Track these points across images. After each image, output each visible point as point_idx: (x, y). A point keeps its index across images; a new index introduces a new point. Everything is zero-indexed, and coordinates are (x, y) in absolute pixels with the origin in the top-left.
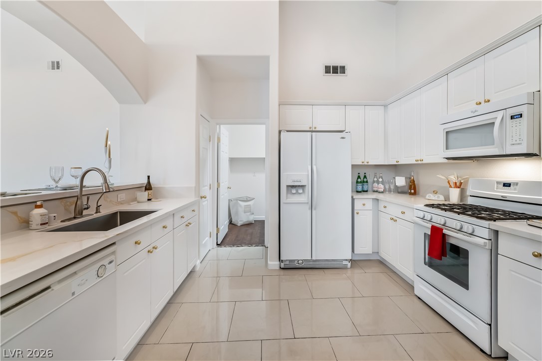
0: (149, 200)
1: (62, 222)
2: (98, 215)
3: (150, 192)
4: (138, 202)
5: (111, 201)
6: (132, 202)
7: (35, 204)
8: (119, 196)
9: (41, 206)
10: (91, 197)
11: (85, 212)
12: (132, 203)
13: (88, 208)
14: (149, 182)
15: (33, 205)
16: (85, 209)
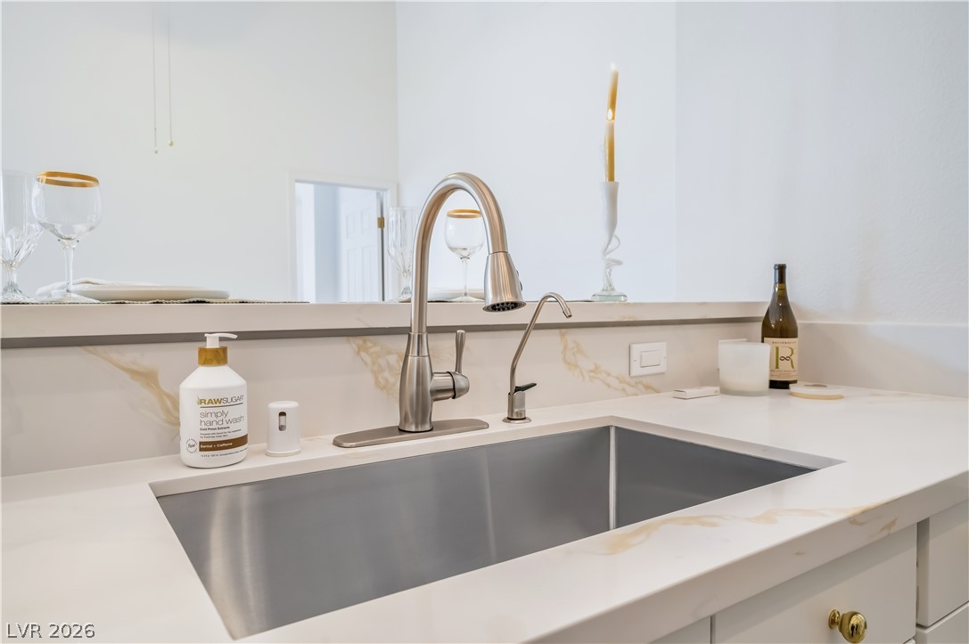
0: (774, 385)
1: (338, 443)
2: (518, 431)
3: (785, 345)
4: (725, 391)
5: (596, 370)
6: (692, 386)
7: (200, 345)
8: (636, 349)
9: (217, 357)
10: (471, 341)
11: (442, 410)
12: (690, 392)
13: (455, 392)
14: (781, 299)
15: (192, 350)
16: (439, 393)
